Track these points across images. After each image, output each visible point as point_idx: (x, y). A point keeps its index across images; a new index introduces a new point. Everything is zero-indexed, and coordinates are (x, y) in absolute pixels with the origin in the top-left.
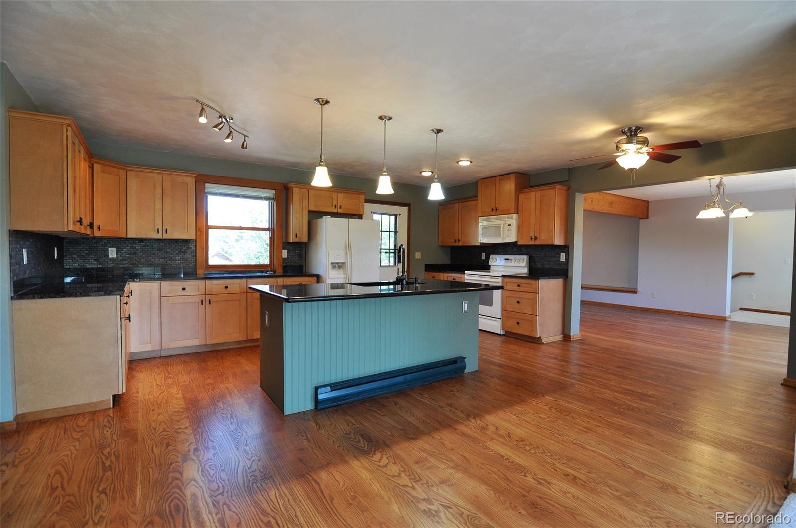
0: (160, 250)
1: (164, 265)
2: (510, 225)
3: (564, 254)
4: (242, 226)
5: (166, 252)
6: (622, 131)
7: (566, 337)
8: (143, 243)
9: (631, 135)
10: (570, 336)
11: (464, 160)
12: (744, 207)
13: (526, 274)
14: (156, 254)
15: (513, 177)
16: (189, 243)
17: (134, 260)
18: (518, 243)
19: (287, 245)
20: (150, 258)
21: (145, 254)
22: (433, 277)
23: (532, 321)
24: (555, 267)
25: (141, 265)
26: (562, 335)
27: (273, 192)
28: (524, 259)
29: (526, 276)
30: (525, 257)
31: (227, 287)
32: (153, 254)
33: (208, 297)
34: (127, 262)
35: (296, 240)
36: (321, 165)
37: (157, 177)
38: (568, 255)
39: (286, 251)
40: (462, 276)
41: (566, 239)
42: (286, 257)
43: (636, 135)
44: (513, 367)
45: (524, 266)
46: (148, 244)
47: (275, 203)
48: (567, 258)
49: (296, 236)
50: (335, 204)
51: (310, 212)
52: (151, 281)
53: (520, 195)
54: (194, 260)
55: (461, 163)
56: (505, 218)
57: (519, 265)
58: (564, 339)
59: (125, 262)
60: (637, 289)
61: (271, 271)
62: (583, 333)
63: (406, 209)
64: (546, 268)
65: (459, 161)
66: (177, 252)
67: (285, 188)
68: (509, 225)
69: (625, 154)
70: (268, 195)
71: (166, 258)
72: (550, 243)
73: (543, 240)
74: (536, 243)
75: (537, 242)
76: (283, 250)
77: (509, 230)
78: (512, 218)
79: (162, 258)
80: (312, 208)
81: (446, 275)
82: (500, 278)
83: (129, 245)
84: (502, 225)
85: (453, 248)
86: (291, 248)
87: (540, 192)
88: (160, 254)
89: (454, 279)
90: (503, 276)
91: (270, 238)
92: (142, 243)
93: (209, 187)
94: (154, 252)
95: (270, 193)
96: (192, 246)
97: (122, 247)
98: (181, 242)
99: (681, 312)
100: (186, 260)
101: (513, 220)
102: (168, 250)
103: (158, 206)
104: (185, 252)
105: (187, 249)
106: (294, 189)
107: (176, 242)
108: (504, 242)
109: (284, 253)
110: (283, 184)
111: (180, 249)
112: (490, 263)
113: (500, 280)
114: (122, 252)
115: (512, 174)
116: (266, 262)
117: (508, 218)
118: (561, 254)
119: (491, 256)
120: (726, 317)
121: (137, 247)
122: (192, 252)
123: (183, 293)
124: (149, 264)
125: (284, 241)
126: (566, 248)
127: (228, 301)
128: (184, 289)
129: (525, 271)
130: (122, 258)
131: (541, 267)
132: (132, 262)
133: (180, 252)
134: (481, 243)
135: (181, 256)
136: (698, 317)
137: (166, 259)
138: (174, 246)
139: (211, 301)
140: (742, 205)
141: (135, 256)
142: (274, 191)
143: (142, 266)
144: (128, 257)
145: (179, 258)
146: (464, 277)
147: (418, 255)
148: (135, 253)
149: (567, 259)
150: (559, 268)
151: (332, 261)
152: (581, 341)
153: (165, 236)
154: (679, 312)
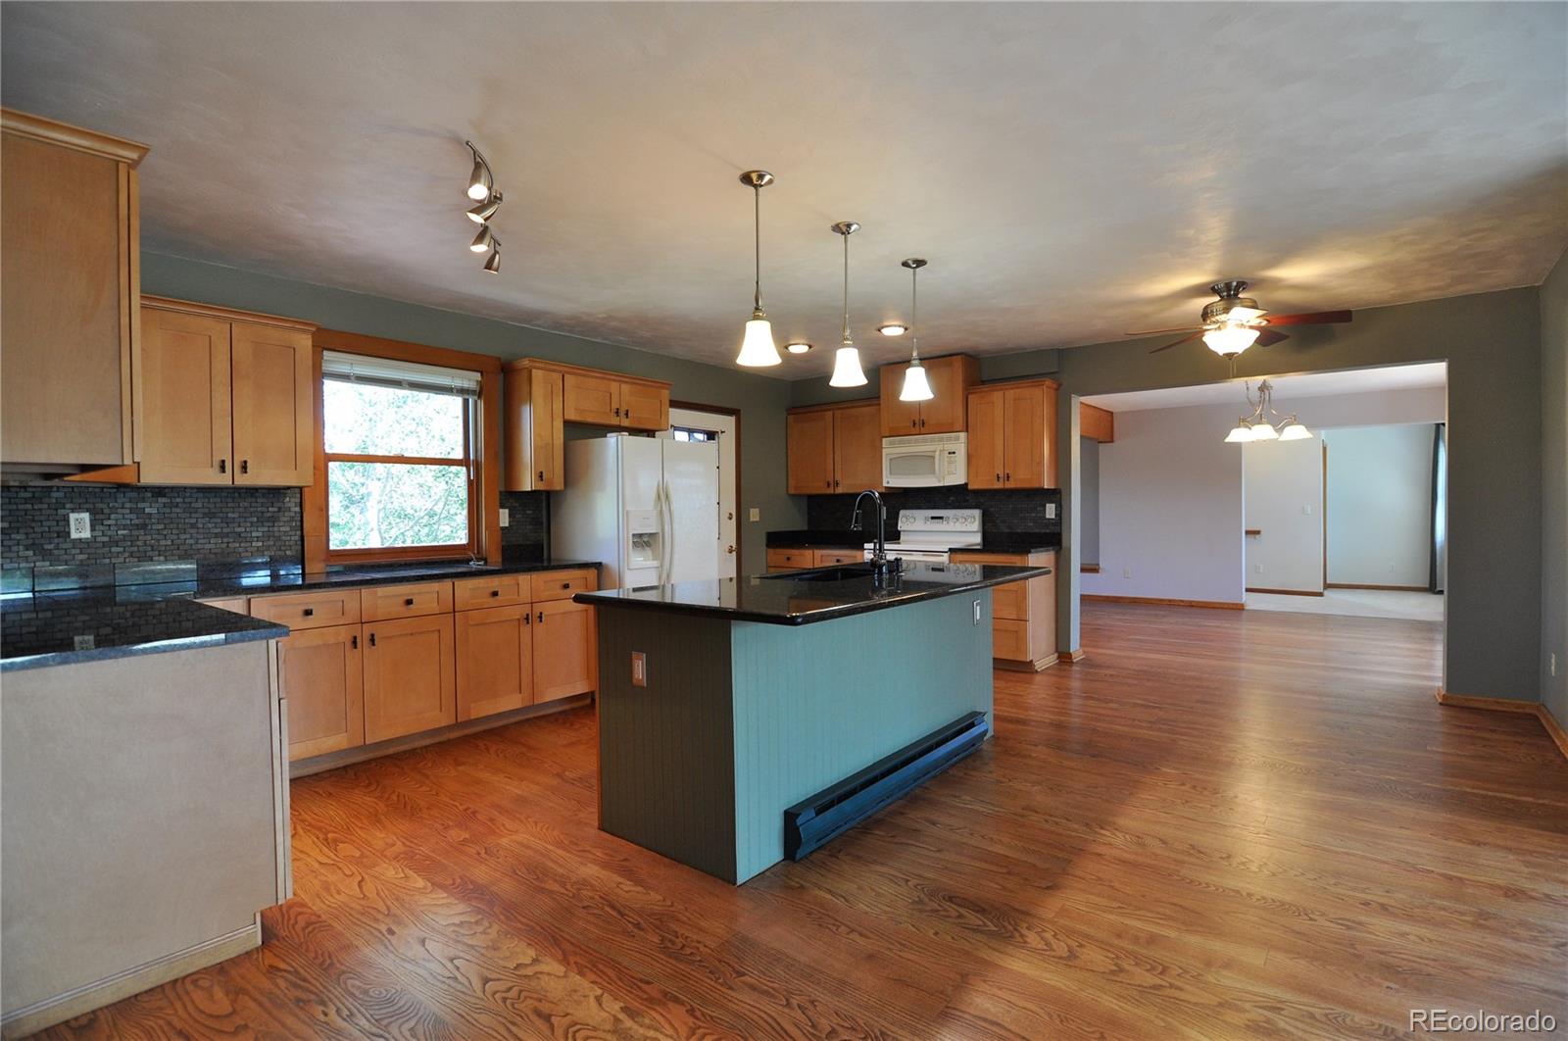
0: (210, 515)
1: (222, 553)
2: (954, 453)
3: (1053, 505)
4: (406, 455)
5: (228, 522)
6: (1214, 287)
7: (1064, 657)
8: (164, 500)
9: (1229, 295)
10: (1071, 654)
11: (895, 326)
12: (1298, 424)
13: (979, 544)
14: (201, 526)
15: (958, 363)
16: (285, 495)
17: (139, 543)
18: (970, 487)
19: (511, 497)
20: (183, 536)
21: (171, 526)
22: (788, 559)
23: (1017, 632)
24: (1037, 531)
25: (159, 555)
26: (1056, 655)
27: (477, 376)
28: (974, 518)
29: (979, 547)
30: (977, 513)
31: (409, 602)
32: (193, 526)
33: (367, 630)
34: (121, 549)
35: (541, 486)
36: (756, 318)
37: (218, 330)
38: (1061, 506)
39: (507, 511)
40: (858, 553)
41: (1057, 480)
42: (507, 525)
43: (1236, 295)
44: (1044, 722)
45: (975, 530)
46: (178, 500)
47: (481, 404)
48: (1058, 512)
49: (541, 476)
50: (615, 406)
51: (567, 423)
52: (225, 595)
53: (970, 396)
54: (297, 538)
55: (886, 332)
56: (941, 440)
57: (965, 527)
58: (1060, 662)
59: (114, 549)
60: (1098, 565)
61: (478, 560)
62: (1086, 649)
63: (732, 419)
64: (1018, 533)
65: (883, 328)
66: (255, 519)
67: (502, 370)
68: (949, 453)
69: (1219, 328)
70: (466, 384)
71: (227, 535)
72: (1037, 486)
73: (1021, 479)
74: (1006, 487)
75: (1010, 485)
76: (501, 510)
77: (950, 463)
78: (957, 439)
79: (216, 535)
80: (572, 416)
81: (819, 553)
82: (946, 554)
83: (128, 505)
84: (937, 453)
85: (812, 499)
86: (517, 505)
87: (1012, 391)
88: (210, 525)
89: (838, 561)
90: (950, 550)
91: (470, 483)
92: (162, 500)
93: (333, 361)
94: (193, 521)
95: (470, 380)
96: (291, 502)
97: (106, 511)
98: (263, 495)
99: (1174, 601)
100: (279, 538)
101: (959, 443)
102: (230, 515)
103: (222, 401)
104: (274, 520)
105: (279, 511)
106: (534, 371)
107: (252, 496)
108: (941, 484)
109: (504, 518)
110: (499, 359)
111: (263, 513)
112: (901, 526)
113: (945, 558)
114: (105, 522)
115: (955, 357)
116: (461, 538)
117: (949, 439)
118: (1047, 505)
119: (902, 513)
120: (1242, 605)
121: (147, 510)
122: (292, 519)
123: (311, 621)
124: (183, 553)
125: (502, 489)
126: (1058, 495)
127: (412, 634)
128: (308, 613)
129: (976, 539)
130: (106, 539)
131: (1007, 531)
132: (132, 549)
133: (261, 521)
134: (886, 488)
135: (266, 529)
136: (1201, 607)
137: (225, 540)
138: (246, 504)
139: (375, 637)
140: (1295, 420)
141: (142, 532)
142: (479, 374)
143: (162, 558)
144: (124, 536)
145: (260, 534)
146: (863, 555)
147: (754, 515)
148: (144, 526)
149: (1059, 514)
150: (1043, 531)
151: (636, 532)
152: (1087, 663)
153: (242, 480)
154: (1170, 601)
